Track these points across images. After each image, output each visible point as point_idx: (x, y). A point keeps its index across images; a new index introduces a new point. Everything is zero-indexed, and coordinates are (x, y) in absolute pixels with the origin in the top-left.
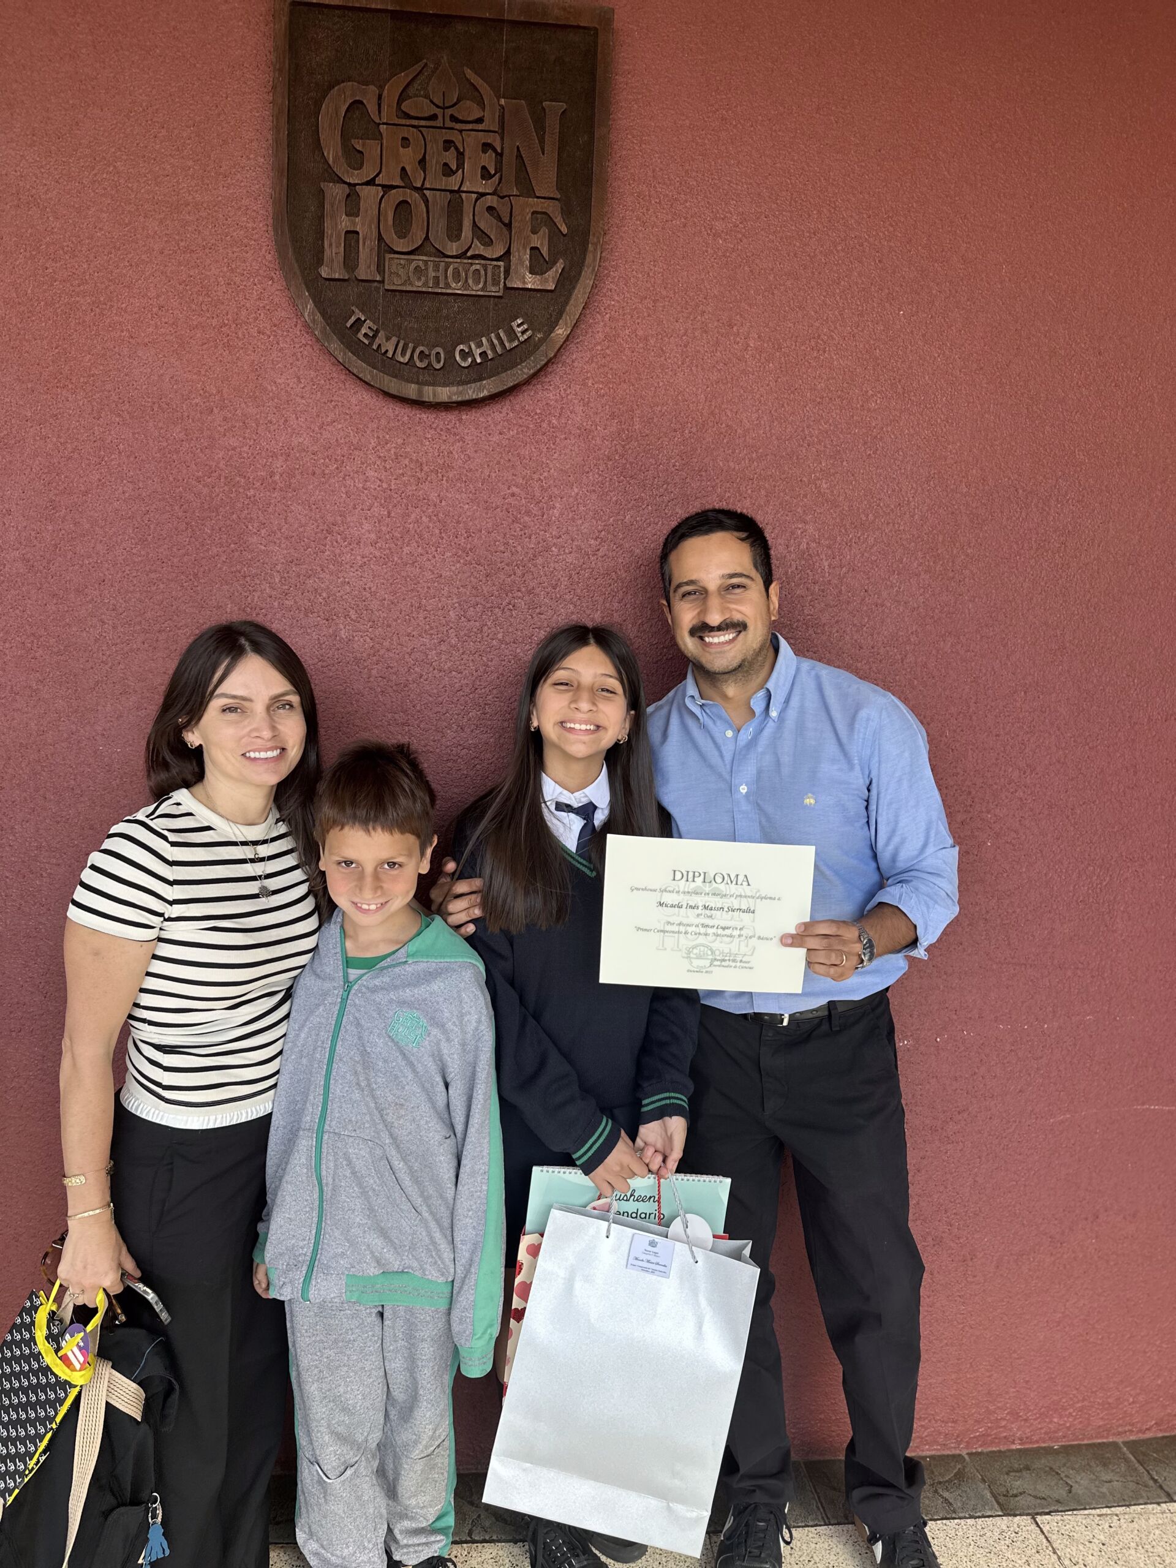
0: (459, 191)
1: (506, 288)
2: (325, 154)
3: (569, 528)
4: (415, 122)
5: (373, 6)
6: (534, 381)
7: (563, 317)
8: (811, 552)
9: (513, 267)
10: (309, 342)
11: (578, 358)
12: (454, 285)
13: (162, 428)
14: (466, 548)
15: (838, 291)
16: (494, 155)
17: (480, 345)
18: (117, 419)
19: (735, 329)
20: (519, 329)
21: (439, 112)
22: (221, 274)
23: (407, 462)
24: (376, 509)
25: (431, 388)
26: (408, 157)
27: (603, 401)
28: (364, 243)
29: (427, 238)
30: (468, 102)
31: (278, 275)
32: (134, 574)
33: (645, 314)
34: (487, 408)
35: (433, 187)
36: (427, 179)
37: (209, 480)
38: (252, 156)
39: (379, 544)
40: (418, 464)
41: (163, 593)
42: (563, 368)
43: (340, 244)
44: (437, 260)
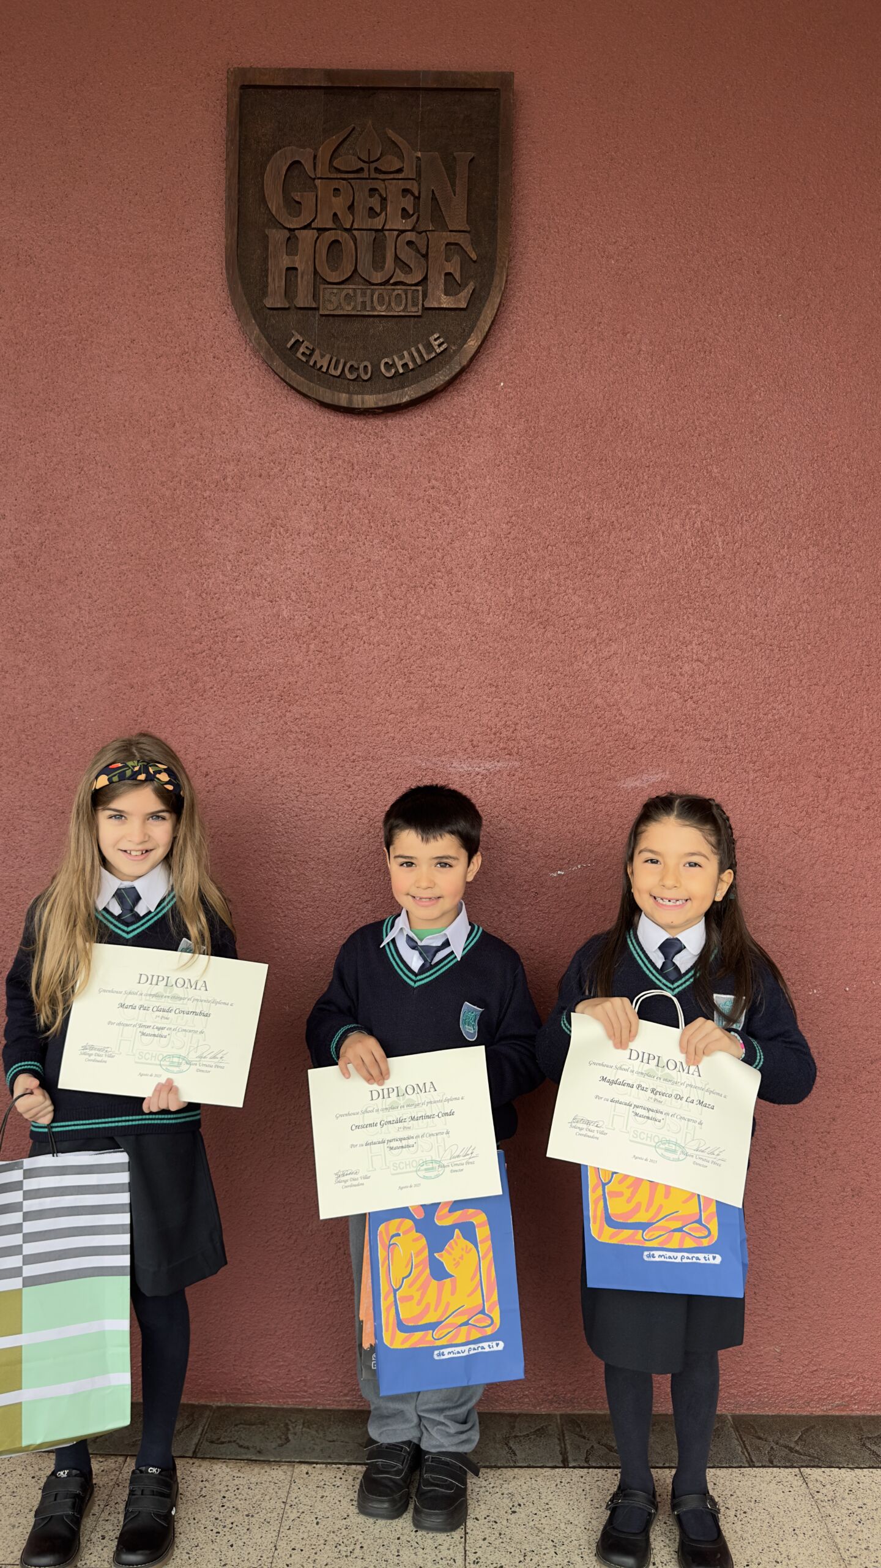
0: (383, 230)
1: (425, 309)
2: (270, 206)
3: (483, 514)
4: (345, 176)
5: (309, 84)
6: (451, 389)
7: (475, 330)
8: (705, 530)
9: (430, 291)
10: (256, 364)
11: (488, 366)
12: (379, 308)
13: (132, 441)
14: (392, 535)
15: (721, 300)
16: (412, 198)
17: (402, 357)
18: (95, 435)
19: (628, 335)
20: (437, 343)
21: (365, 166)
22: (183, 311)
23: (340, 462)
24: (313, 504)
25: (360, 396)
26: (339, 204)
27: (512, 403)
28: (302, 277)
29: (356, 270)
30: (389, 157)
31: (230, 310)
32: (108, 566)
33: (548, 327)
34: (409, 414)
35: (360, 227)
36: (356, 220)
37: (171, 484)
38: (209, 213)
39: (316, 535)
40: (350, 464)
41: (131, 581)
42: (476, 376)
43: (282, 279)
44: (365, 287)
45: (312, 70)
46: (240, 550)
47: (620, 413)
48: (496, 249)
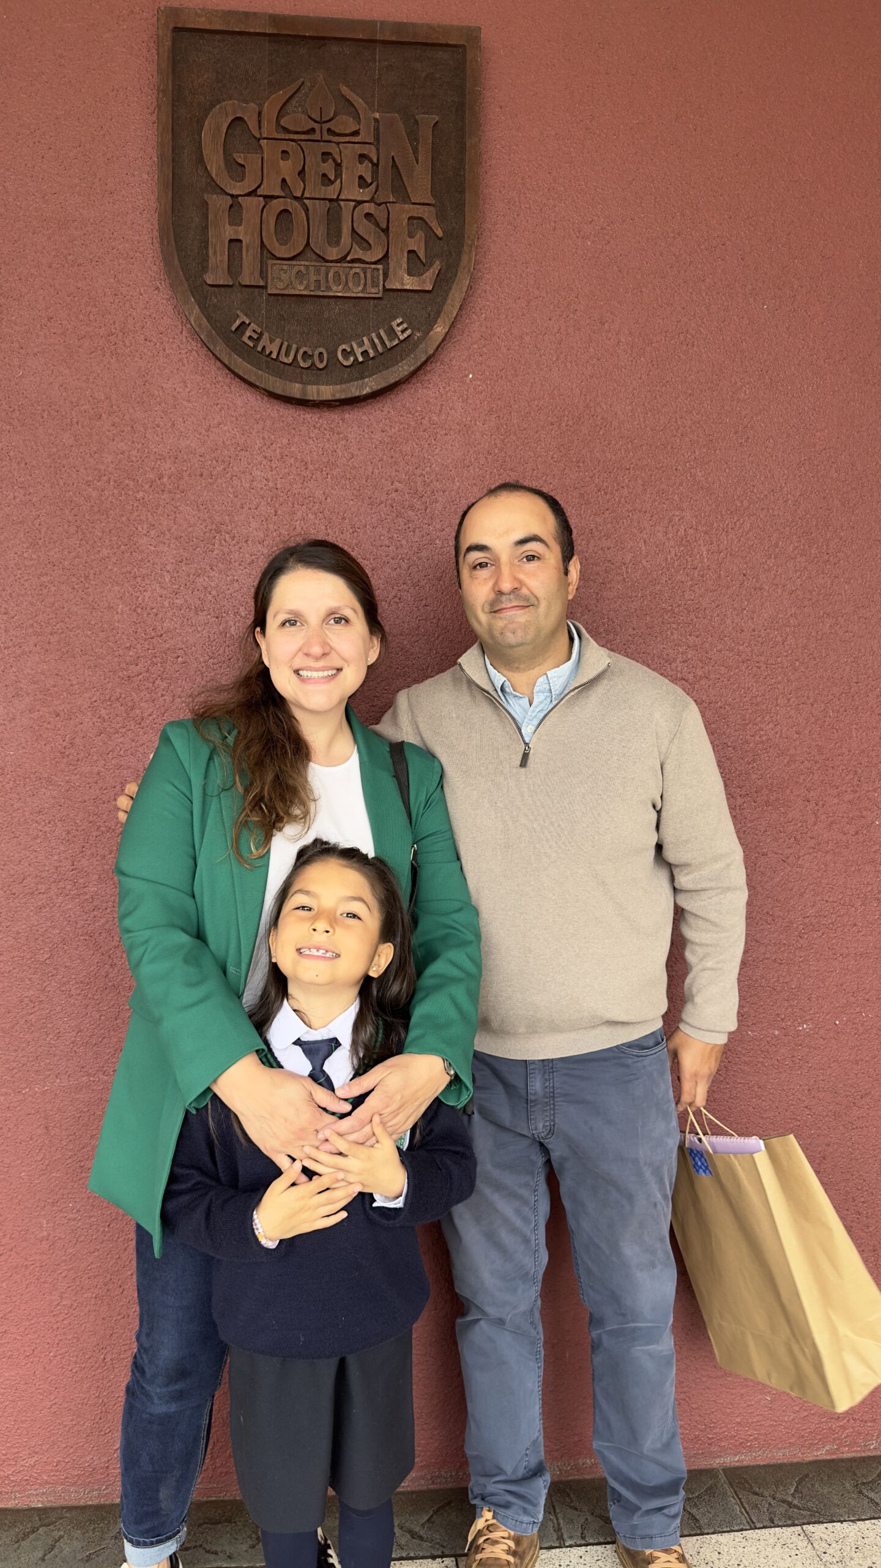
0: (337, 200)
1: (386, 290)
2: (209, 168)
4: (296, 137)
5: (252, 30)
6: (414, 380)
7: (442, 314)
8: (689, 538)
9: (391, 269)
10: (195, 348)
11: (455, 355)
12: (334, 288)
15: (703, 287)
16: (370, 165)
17: (361, 344)
18: (8, 427)
19: (606, 324)
20: (400, 328)
21: (316, 125)
22: (108, 285)
24: (263, 508)
25: (315, 387)
26: (287, 168)
27: (482, 397)
28: (247, 250)
29: (308, 244)
30: (344, 117)
31: (164, 285)
32: (26, 578)
33: (520, 313)
34: (370, 407)
35: (312, 196)
36: (307, 188)
37: (98, 484)
38: (136, 173)
39: (266, 543)
40: (303, 463)
41: (54, 595)
42: (442, 366)
43: (224, 252)
44: (317, 264)
45: (255, 14)
46: (180, 559)
47: (599, 410)
48: (464, 225)
